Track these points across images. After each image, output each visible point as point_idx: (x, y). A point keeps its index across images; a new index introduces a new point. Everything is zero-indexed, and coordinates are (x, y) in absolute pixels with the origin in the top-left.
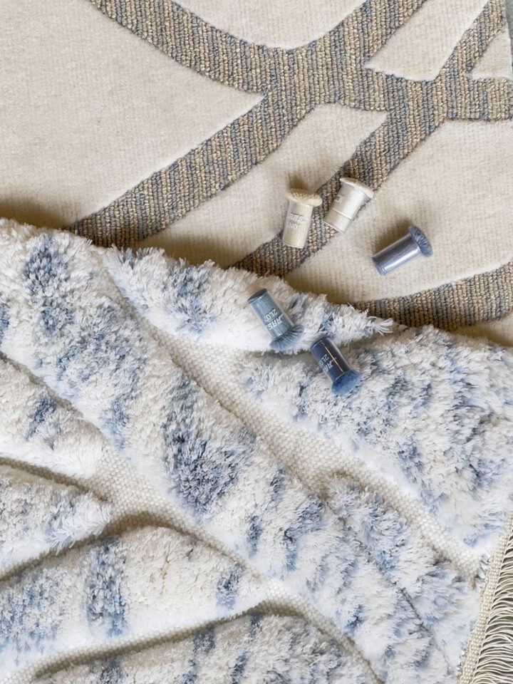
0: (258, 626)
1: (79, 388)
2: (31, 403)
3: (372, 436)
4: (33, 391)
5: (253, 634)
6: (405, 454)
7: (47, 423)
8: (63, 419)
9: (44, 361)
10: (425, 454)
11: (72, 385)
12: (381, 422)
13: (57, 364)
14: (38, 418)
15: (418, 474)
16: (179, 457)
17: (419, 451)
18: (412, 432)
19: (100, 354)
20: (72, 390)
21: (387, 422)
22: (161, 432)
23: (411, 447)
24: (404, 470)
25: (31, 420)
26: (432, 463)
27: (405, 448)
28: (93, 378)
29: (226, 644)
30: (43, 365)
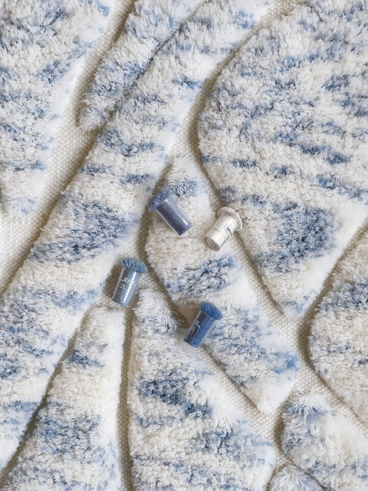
0: (208, 156)
1: (55, 336)
2: (74, 370)
3: (42, 107)
4: (65, 370)
5: (215, 159)
6: (50, 77)
7: (87, 354)
8: (82, 343)
9: (40, 368)
10: (47, 62)
11: (54, 342)
12: (29, 101)
13: (40, 357)
14: (85, 361)
15: (62, 63)
16: (89, 247)
17: (45, 68)
18: (31, 76)
19: (25, 327)
20: (58, 340)
21: (28, 97)
22: (74, 264)
23: (44, 74)
24: (62, 75)
25: (87, 366)
26: (52, 54)
27: (46, 79)
28: (45, 328)
29: (227, 178)
30: (43, 367)
